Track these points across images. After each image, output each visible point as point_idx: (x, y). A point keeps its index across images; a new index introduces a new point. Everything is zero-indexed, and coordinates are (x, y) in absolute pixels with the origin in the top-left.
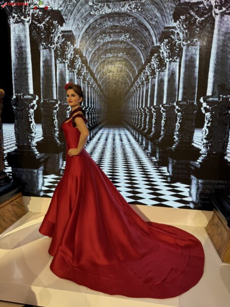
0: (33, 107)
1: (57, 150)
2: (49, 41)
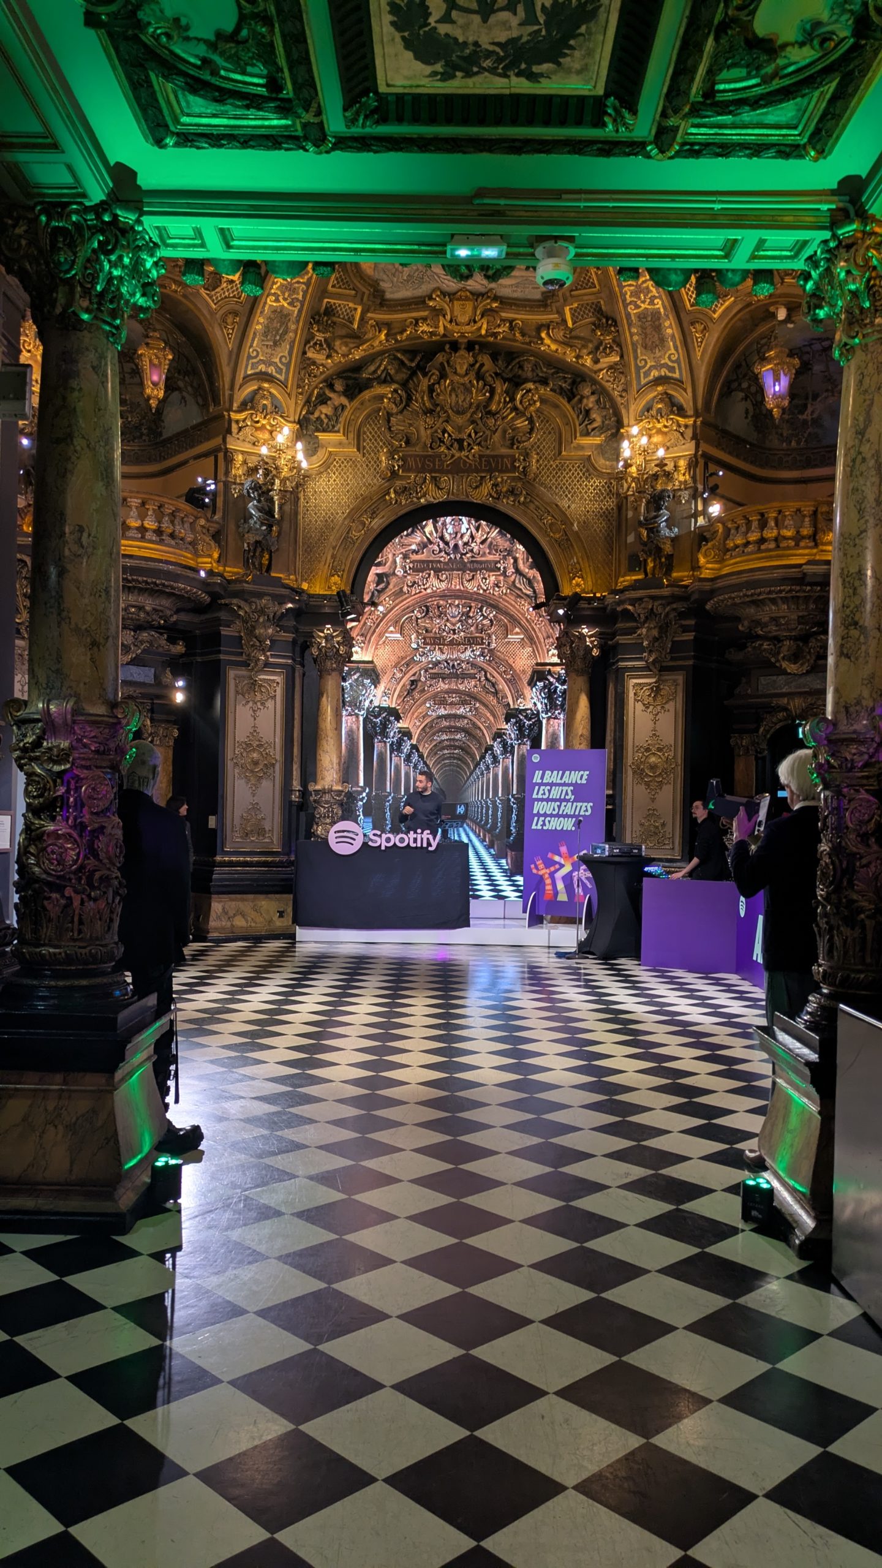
0: (362, 800)
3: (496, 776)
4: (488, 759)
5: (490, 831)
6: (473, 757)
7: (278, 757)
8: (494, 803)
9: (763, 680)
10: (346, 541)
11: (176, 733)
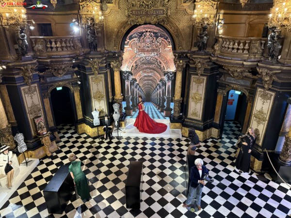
1: (136, 107)
2: (133, 84)
3: (160, 92)
4: (158, 87)
5: (158, 105)
6: (153, 87)
7: (105, 94)
8: (160, 99)
9: (228, 78)
10: (117, 36)
11: (79, 88)
